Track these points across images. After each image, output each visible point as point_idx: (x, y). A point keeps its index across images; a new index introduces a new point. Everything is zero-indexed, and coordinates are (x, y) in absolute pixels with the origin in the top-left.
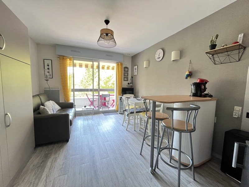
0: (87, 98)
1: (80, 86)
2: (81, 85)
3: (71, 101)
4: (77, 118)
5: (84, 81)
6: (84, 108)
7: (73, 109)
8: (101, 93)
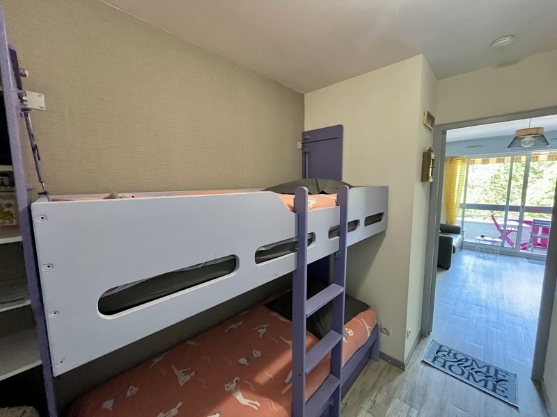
0: (493, 222)
1: (488, 189)
2: (492, 187)
3: (457, 224)
4: (464, 251)
5: (502, 177)
6: (480, 238)
7: (460, 236)
8: (528, 217)
